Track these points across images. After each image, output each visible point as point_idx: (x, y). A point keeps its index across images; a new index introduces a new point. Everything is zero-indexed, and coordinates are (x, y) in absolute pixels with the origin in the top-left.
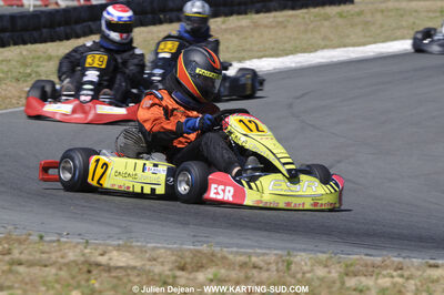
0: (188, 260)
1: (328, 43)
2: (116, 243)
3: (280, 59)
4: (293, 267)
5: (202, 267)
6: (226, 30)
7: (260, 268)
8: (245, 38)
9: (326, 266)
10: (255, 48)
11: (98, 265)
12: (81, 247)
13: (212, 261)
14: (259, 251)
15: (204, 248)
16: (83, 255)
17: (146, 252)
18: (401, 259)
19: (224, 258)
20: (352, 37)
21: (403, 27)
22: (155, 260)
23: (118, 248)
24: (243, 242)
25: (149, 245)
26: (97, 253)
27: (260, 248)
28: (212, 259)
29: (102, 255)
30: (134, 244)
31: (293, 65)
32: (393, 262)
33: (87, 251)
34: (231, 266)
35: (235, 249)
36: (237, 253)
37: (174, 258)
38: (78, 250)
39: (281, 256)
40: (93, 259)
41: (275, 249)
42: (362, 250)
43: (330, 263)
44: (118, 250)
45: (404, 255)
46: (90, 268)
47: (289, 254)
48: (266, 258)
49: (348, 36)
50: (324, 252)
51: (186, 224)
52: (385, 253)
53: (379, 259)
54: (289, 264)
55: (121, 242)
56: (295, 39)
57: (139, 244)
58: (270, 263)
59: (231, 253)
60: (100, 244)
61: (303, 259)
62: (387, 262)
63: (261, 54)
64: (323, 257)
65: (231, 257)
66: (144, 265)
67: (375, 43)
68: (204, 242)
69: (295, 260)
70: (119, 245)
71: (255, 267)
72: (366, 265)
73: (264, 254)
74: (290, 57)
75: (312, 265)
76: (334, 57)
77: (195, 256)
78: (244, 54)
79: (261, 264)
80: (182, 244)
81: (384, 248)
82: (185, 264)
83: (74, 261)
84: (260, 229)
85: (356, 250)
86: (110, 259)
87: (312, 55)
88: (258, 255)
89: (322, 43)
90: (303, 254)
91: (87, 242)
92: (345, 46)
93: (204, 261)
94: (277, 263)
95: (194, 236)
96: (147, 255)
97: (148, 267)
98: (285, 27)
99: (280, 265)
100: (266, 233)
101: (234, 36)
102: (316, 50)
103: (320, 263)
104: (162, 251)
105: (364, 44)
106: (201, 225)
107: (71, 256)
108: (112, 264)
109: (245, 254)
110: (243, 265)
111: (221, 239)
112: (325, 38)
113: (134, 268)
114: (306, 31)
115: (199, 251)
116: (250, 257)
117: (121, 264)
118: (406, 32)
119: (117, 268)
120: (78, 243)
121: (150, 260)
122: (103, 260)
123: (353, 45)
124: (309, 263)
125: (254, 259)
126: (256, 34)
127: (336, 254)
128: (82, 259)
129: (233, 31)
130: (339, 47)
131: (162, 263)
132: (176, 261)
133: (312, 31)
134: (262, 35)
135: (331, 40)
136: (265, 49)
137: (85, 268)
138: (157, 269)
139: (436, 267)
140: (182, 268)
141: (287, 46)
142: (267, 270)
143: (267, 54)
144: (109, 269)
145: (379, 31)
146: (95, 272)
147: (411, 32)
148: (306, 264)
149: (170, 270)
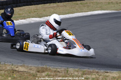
0: (40, 70)
1: (78, 11)
2: (20, 65)
3: (65, 15)
4: (69, 72)
5: (44, 72)
6: (50, 7)
7: (60, 72)
8: (55, 10)
9: (77, 72)
10: (58, 12)
11: (16, 71)
12: (11, 66)
14: (59, 67)
15: (44, 66)
16: (12, 68)
17: (28, 67)
18: (98, 70)
19: (50, 69)
20: (84, 9)
22: (31, 69)
23: (21, 66)
24: (55, 65)
25: (29, 65)
26: (15, 67)
28: (47, 70)
29: (17, 68)
30: (25, 65)
31: (68, 17)
32: (96, 71)
33: (13, 67)
34: (52, 71)
35: (53, 67)
36: (53, 68)
37: (36, 69)
39: (65, 69)
40: (14, 69)
41: (64, 67)
42: (87, 68)
43: (78, 71)
44: (21, 67)
46: (13, 71)
47: (68, 68)
49: (83, 9)
51: (39, 60)
52: (93, 68)
53: (92, 70)
54: (68, 71)
55: (22, 64)
56: (69, 10)
57: (27, 65)
58: (62, 71)
60: (16, 65)
61: (71, 70)
62: (94, 71)
63: (59, 14)
64: (77, 69)
65: (52, 69)
66: (28, 71)
67: (90, 11)
68: (44, 65)
69: (69, 70)
70: (21, 65)
71: (58, 72)
72: (88, 72)
73: (61, 68)
74: (67, 15)
75: (74, 72)
76: (79, 15)
77: (42, 68)
79: (60, 71)
80: (38, 65)
82: (39, 71)
83: (9, 69)
84: (59, 61)
85: (85, 67)
86: (19, 69)
87: (73, 14)
88: (59, 69)
89: (76, 11)
90: (71, 68)
91: (13, 64)
92: (82, 12)
93: (44, 70)
94: (64, 71)
95: (41, 63)
99: (65, 71)
101: (52, 9)
102: (74, 13)
103: (76, 71)
104: (33, 67)
105: (88, 12)
106: (43, 60)
107: (8, 68)
108: (19, 70)
109: (56, 68)
110: (55, 71)
111: (48, 64)
112: (77, 10)
113: (25, 72)
114: (71, 8)
115: (43, 67)
116: (57, 69)
117: (22, 70)
118: (99, 8)
119: (21, 71)
120: (10, 65)
121: (30, 69)
122: (17, 69)
123: (84, 12)
124: (73, 71)
125: (58, 70)
126: (58, 8)
127: (80, 69)
128: (11, 69)
129: (52, 7)
131: (33, 70)
133: (73, 8)
134: (60, 9)
135: (78, 10)
136: (60, 13)
137: (12, 71)
138: (32, 72)
139: (108, 72)
140: (38, 72)
141: (66, 12)
142: (62, 73)
143: (61, 14)
144: (18, 72)
145: (91, 8)
146: (15, 73)
147: (100, 8)
148: (72, 71)
149: (35, 72)
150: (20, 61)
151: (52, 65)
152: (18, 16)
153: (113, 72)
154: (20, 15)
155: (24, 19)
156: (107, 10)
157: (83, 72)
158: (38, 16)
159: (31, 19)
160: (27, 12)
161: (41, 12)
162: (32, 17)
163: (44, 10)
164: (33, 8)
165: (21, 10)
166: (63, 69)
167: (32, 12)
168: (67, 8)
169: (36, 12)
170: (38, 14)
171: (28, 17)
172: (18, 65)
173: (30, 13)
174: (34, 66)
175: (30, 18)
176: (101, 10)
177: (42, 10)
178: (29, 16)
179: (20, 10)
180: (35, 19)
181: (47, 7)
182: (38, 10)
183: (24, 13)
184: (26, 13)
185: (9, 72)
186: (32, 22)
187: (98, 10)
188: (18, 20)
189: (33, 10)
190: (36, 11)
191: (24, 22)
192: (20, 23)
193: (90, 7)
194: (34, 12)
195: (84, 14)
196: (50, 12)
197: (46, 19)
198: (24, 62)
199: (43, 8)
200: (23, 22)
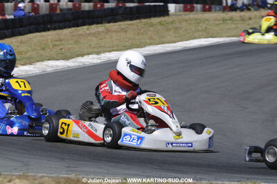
1: (152, 41)
6: (89, 34)
8: (101, 39)
10: (107, 45)
20: (168, 37)
21: (199, 31)
26: (6, 181)
29: (9, 182)
51: (63, 159)
63: (112, 49)
67: (182, 41)
78: (100, 49)
87: (142, 49)
89: (148, 41)
92: (163, 43)
95: (68, 167)
98: (126, 32)
100: (113, 164)
101: (94, 38)
102: (145, 46)
105: (175, 42)
106: (73, 160)
112: (150, 38)
114: (138, 34)
118: (201, 33)
123: (168, 43)
126: (108, 37)
129: (94, 34)
133: (143, 34)
134: (111, 37)
135: (154, 40)
141: (127, 44)
143: (114, 49)
145: (184, 34)
147: (205, 34)
154: (21, 54)
155: (31, 64)
156: (221, 37)
159: (46, 63)
160: (36, 48)
161: (69, 46)
162: (49, 60)
163: (77, 42)
164: (49, 37)
165: (24, 43)
167: (49, 48)
168: (128, 35)
169: (58, 45)
170: (63, 50)
171: (39, 58)
173: (43, 49)
175: (42, 61)
176: (207, 38)
177: (72, 42)
178: (41, 55)
179: (21, 43)
180: (54, 64)
181: (81, 35)
182: (63, 42)
183: (30, 49)
184: (34, 50)
186: (49, 70)
187: (199, 38)
189: (52, 42)
190: (59, 43)
191: (30, 71)
192: (20, 72)
193: (180, 31)
194: (54, 45)
195: (168, 47)
196: (90, 45)
197: (80, 62)
199: (74, 35)
200: (26, 71)
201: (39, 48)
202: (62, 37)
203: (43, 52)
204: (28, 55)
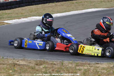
0: (38, 63)
4: (64, 64)
5: (42, 64)
6: (49, 7)
7: (56, 65)
9: (72, 64)
10: (56, 11)
11: (17, 64)
13: (44, 63)
14: (55, 60)
15: (42, 60)
16: (13, 62)
17: (28, 61)
18: (89, 62)
19: (47, 62)
22: (30, 63)
23: (22, 60)
24: (51, 58)
25: (29, 59)
26: (16, 61)
27: (56, 59)
28: (44, 62)
29: (17, 62)
31: (65, 15)
33: (14, 61)
34: (48, 64)
35: (50, 60)
36: (50, 61)
37: (35, 62)
38: (12, 61)
39: (61, 62)
40: (15, 63)
41: (60, 60)
43: (73, 63)
45: (91, 61)
46: (15, 65)
47: (63, 61)
48: (57, 62)
49: (78, 8)
50: (71, 60)
51: (38, 54)
53: (84, 62)
54: (63, 63)
55: (22, 58)
57: (26, 59)
58: (58, 63)
59: (49, 61)
60: (17, 59)
62: (86, 63)
64: (71, 62)
65: (49, 62)
70: (22, 59)
71: (54, 64)
72: (81, 64)
73: (57, 61)
79: (56, 63)
80: (37, 59)
81: (86, 59)
83: (11, 63)
87: (70, 12)
88: (55, 61)
89: (72, 9)
91: (14, 59)
93: (42, 63)
94: (60, 63)
95: (40, 57)
96: (28, 62)
97: (29, 65)
101: (51, 8)
103: (70, 63)
106: (42, 54)
107: (10, 62)
108: (20, 64)
109: (52, 61)
110: (52, 64)
111: (47, 58)
112: (73, 8)
113: (25, 65)
115: (41, 61)
117: (22, 64)
120: (12, 59)
121: (29, 63)
122: (18, 63)
123: (79, 10)
125: (54, 62)
127: (74, 61)
128: (13, 63)
130: (76, 10)
131: (32, 64)
132: (35, 63)
133: (70, 7)
134: (57, 8)
136: (58, 12)
137: (13, 65)
138: (31, 65)
139: (98, 64)
140: (37, 65)
141: (64, 10)
142: (57, 65)
144: (19, 65)
146: (16, 66)
148: (67, 64)
149: (34, 65)
150: (22, 56)
151: (49, 58)
152: (20, 15)
153: (103, 64)
154: (22, 14)
155: (26, 18)
156: (100, 8)
157: (77, 64)
158: (38, 15)
159: (32, 17)
161: (41, 11)
162: (33, 16)
163: (44, 10)
166: (59, 62)
167: (33, 12)
168: (64, 7)
170: (39, 13)
171: (30, 16)
172: (19, 59)
173: (31, 12)
174: (33, 60)
175: (31, 17)
177: (42, 10)
180: (35, 18)
182: (39, 10)
184: (28, 12)
185: (11, 66)
186: (33, 20)
187: (92, 8)
188: (20, 19)
189: (34, 9)
190: (37, 10)
191: (26, 20)
192: (22, 21)
194: (35, 11)
196: (49, 11)
198: (25, 56)
201: (29, 12)
202: (38, 8)
203: (31, 13)
204: (25, 14)
